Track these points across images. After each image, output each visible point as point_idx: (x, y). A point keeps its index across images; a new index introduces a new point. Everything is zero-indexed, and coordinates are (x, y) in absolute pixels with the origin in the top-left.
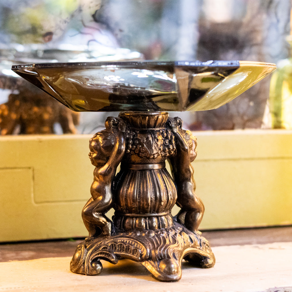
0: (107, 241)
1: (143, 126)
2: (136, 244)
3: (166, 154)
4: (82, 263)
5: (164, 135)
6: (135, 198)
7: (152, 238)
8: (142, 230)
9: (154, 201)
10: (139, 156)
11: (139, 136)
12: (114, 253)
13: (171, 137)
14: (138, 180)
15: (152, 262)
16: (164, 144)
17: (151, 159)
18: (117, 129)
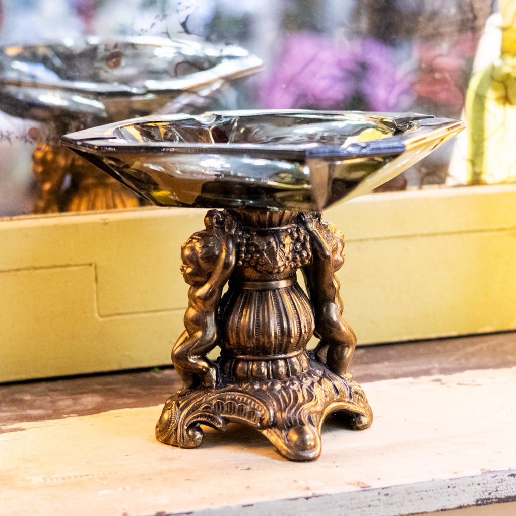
0: (211, 396)
1: (261, 224)
2: (253, 403)
3: (297, 265)
4: (173, 430)
5: (294, 236)
6: (251, 335)
7: (277, 393)
8: (262, 380)
9: (279, 338)
10: (256, 270)
11: (256, 240)
12: (221, 415)
13: (305, 238)
14: (255, 306)
15: (276, 430)
16: (293, 249)
17: (273, 274)
18: (223, 229)
